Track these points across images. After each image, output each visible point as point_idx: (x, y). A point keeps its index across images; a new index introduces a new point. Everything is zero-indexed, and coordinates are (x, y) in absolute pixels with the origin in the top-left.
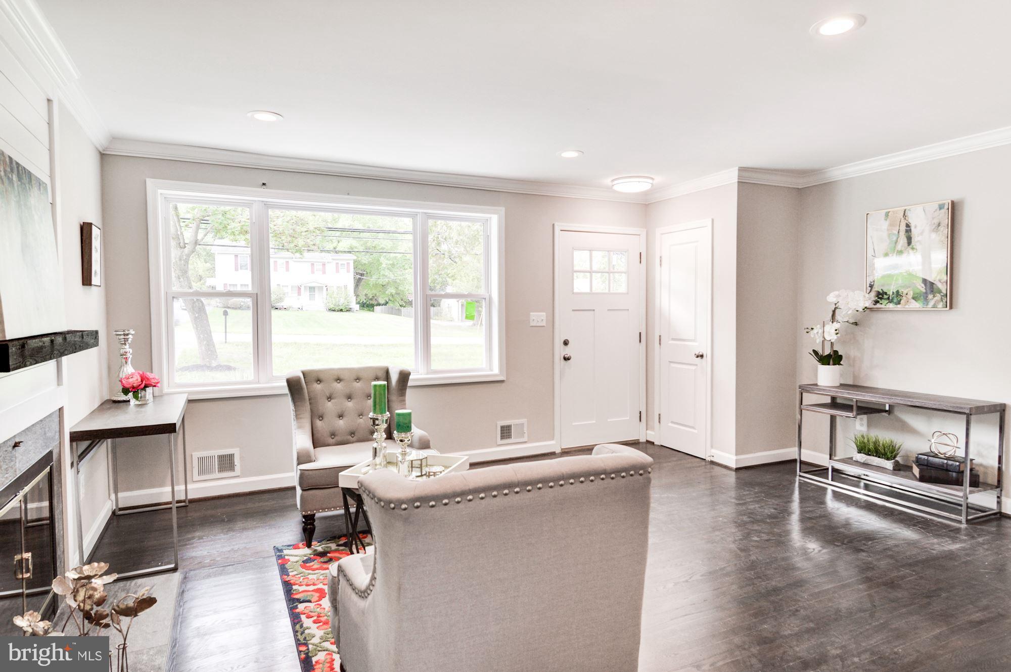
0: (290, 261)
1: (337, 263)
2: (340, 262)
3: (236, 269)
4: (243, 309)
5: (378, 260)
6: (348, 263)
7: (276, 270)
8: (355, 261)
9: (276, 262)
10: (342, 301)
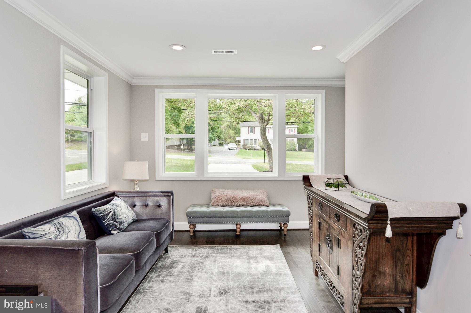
0: (270, 129)
1: (290, 129)
2: (291, 129)
3: (248, 133)
4: (251, 150)
5: (307, 127)
6: (294, 129)
7: (269, 133)
8: (297, 128)
9: (269, 129)
10: (292, 146)
